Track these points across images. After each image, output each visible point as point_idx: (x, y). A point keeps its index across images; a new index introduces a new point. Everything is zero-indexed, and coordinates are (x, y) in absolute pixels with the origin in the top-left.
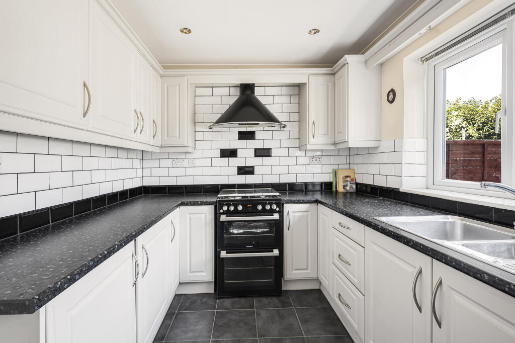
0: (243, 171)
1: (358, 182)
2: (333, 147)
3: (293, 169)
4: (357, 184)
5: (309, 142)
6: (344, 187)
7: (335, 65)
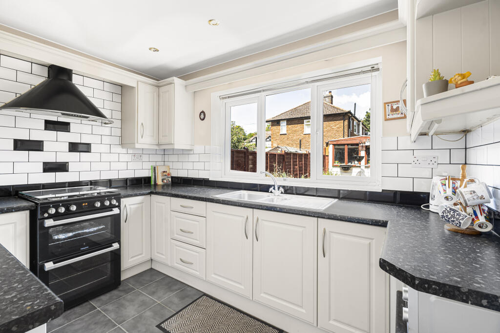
0: (49, 167)
1: (172, 175)
2: (156, 147)
3: (115, 166)
4: (172, 178)
5: (137, 141)
6: (163, 180)
7: (162, 81)
